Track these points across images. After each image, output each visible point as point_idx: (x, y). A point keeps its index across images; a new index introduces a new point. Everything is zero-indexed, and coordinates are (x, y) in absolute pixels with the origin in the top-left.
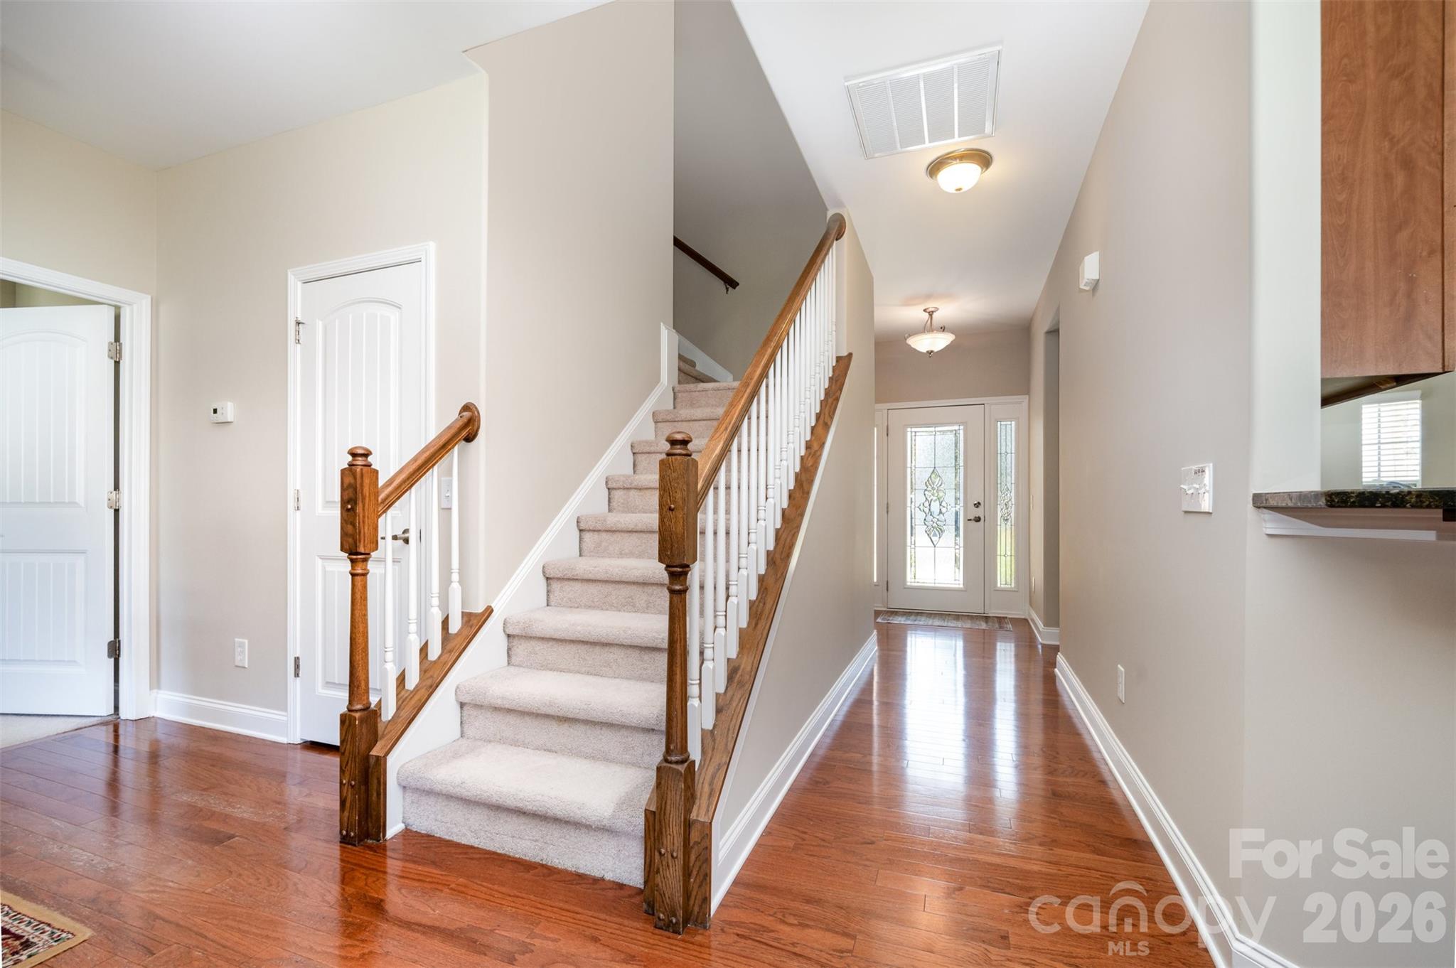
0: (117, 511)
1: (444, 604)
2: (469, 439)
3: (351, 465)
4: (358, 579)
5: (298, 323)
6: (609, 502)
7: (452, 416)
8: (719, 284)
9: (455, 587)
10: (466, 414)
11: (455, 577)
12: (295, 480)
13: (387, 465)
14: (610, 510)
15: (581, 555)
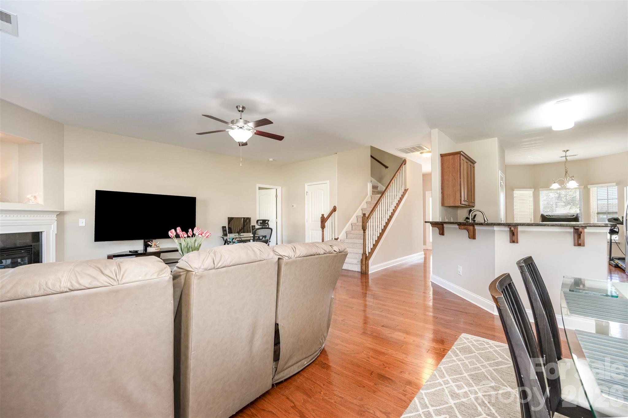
0: (277, 222)
1: (332, 237)
2: (335, 211)
3: (322, 217)
4: (323, 231)
5: (307, 192)
6: (357, 220)
7: (332, 208)
8: (384, 168)
9: (333, 234)
10: (334, 207)
11: (333, 233)
12: (306, 217)
13: (325, 216)
14: (357, 222)
15: (352, 230)
